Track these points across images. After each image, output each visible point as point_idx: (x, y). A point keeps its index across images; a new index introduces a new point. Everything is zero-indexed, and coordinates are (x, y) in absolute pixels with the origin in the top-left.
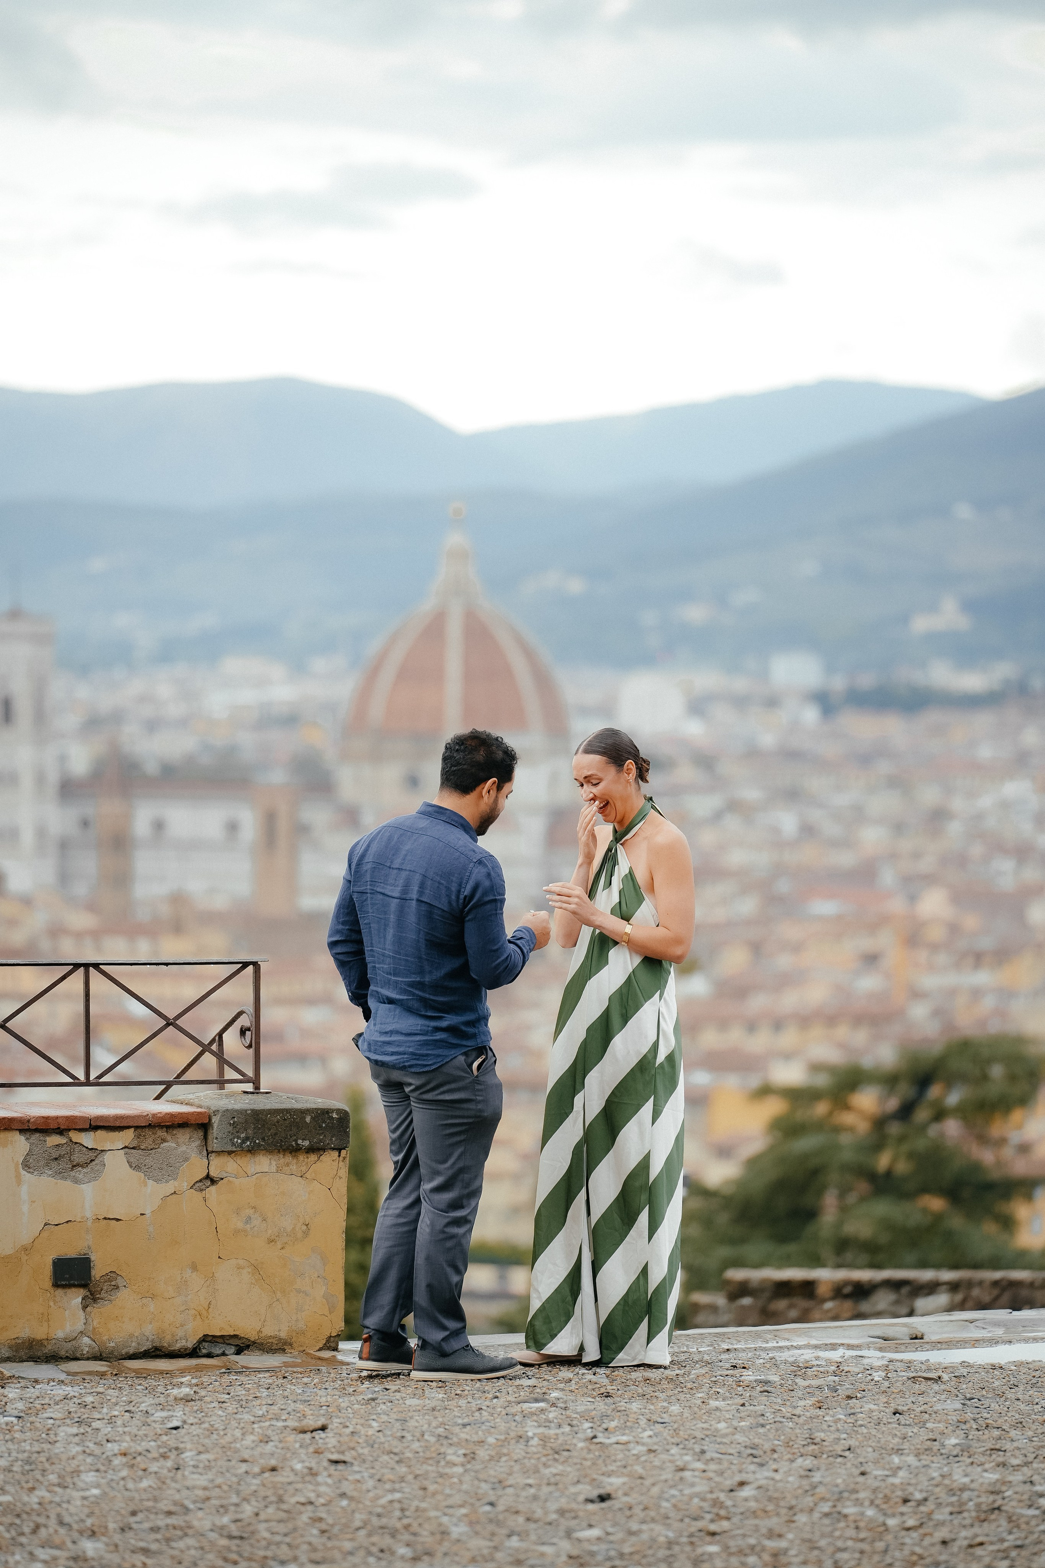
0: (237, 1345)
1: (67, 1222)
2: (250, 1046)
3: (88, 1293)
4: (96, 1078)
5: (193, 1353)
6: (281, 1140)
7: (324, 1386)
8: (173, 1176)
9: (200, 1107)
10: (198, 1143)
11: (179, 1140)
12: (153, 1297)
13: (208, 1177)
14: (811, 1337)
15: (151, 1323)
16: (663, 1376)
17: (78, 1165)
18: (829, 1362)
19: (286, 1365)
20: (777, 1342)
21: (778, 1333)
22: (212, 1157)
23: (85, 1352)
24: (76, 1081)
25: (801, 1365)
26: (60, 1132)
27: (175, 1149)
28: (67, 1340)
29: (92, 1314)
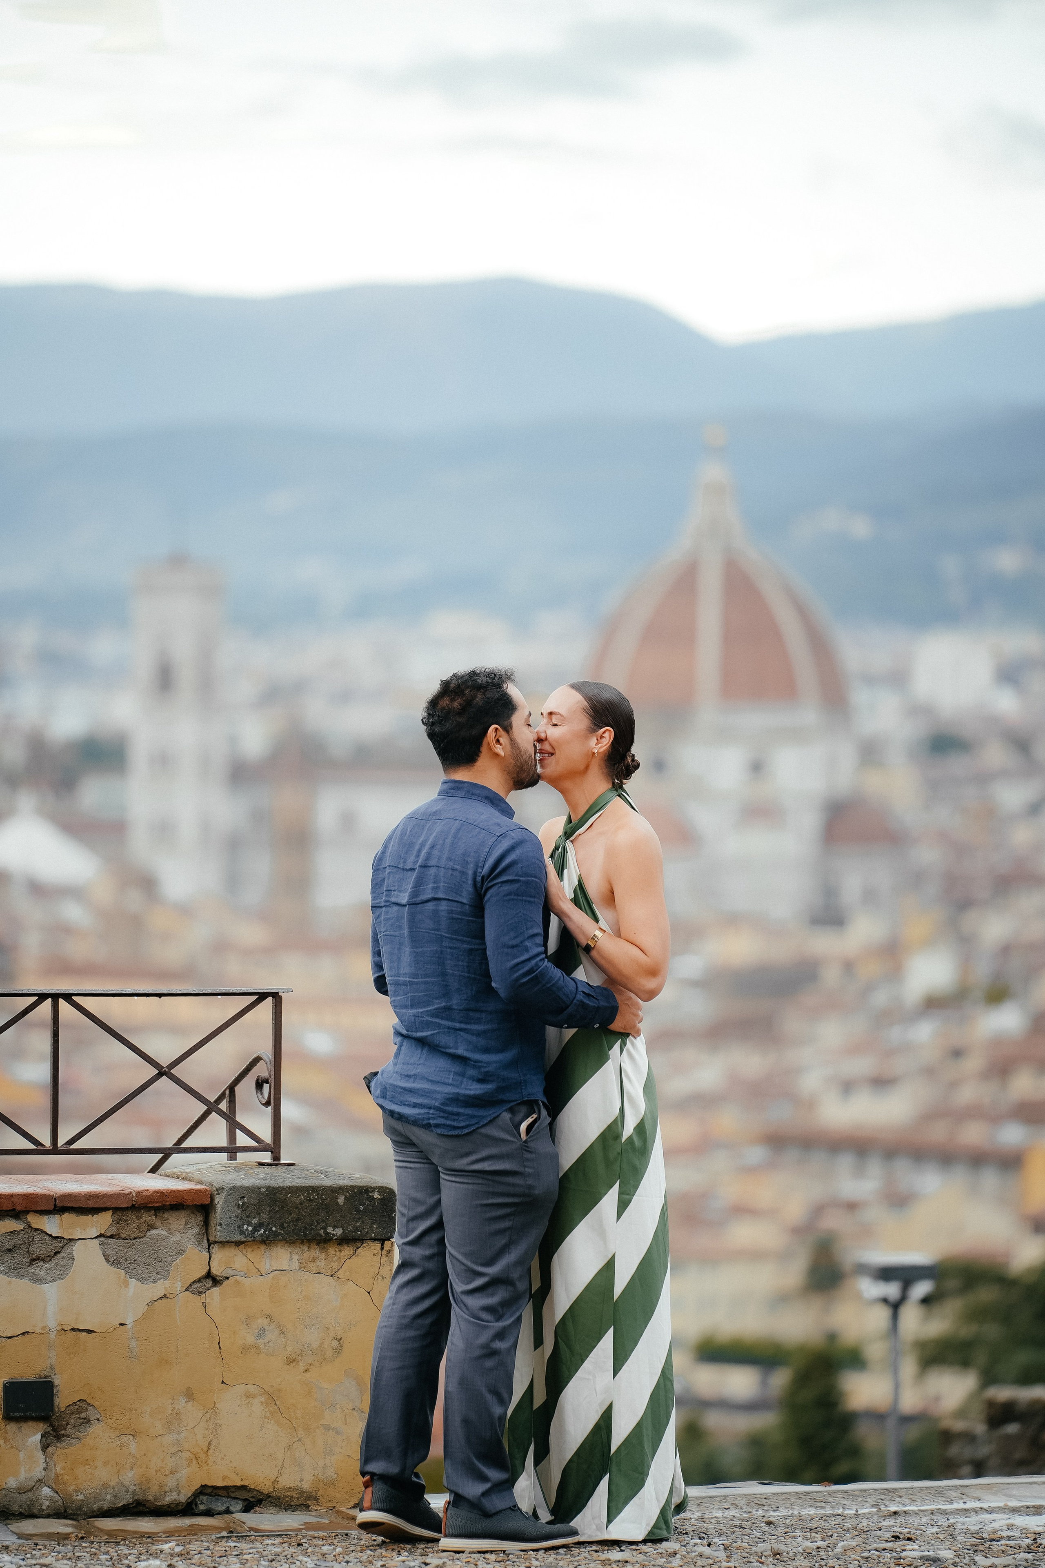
0: (245, 1500)
1: (23, 1334)
2: (267, 1104)
3: (50, 1429)
4: (66, 1144)
5: (187, 1509)
6: (306, 1228)
7: (347, 1558)
8: (163, 1273)
9: (200, 1182)
10: (196, 1230)
11: (171, 1227)
12: (135, 1434)
13: (209, 1275)
14: (1010, 1496)
15: (132, 1469)
16: (800, 1549)
17: (38, 1259)
18: (1025, 1532)
19: (309, 1526)
20: (965, 1503)
21: (966, 1490)
22: (215, 1249)
23: (44, 1507)
24: (39, 1148)
25: (985, 1536)
26: (16, 1214)
27: (167, 1238)
28: (21, 1491)
29: (55, 1457)
